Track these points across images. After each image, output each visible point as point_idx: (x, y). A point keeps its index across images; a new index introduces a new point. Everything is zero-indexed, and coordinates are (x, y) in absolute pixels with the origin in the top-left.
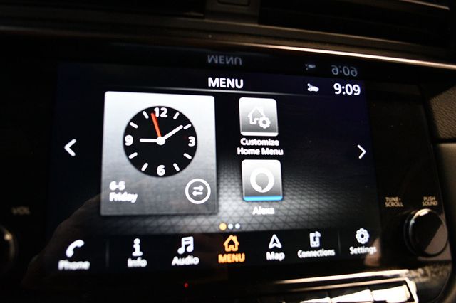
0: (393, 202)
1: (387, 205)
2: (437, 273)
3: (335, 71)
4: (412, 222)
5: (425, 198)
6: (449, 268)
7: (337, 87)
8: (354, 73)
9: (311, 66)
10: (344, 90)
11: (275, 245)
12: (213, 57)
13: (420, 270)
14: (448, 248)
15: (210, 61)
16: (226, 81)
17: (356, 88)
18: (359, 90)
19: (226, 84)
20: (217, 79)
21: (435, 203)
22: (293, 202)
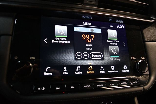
0: (133, 58)
1: (132, 59)
2: (145, 78)
3: (117, 21)
4: (139, 63)
5: (142, 57)
6: (148, 76)
7: (118, 26)
8: (122, 22)
9: (110, 20)
10: (119, 27)
11: (102, 69)
12: (84, 16)
13: (141, 77)
14: (148, 71)
15: (83, 18)
16: (88, 23)
17: (123, 26)
18: (123, 27)
19: (88, 24)
20: (85, 23)
21: (144, 59)
22: (107, 57)
